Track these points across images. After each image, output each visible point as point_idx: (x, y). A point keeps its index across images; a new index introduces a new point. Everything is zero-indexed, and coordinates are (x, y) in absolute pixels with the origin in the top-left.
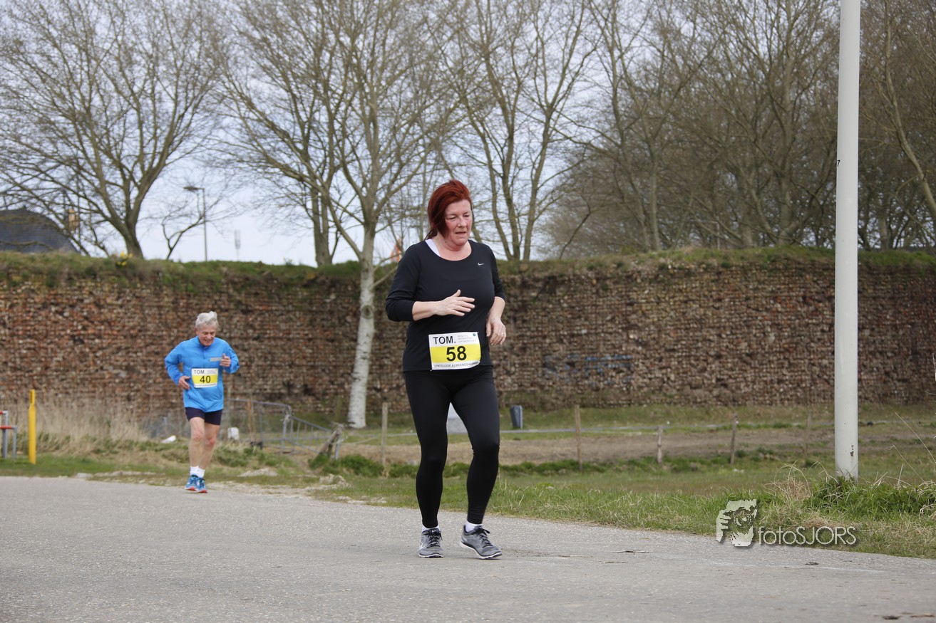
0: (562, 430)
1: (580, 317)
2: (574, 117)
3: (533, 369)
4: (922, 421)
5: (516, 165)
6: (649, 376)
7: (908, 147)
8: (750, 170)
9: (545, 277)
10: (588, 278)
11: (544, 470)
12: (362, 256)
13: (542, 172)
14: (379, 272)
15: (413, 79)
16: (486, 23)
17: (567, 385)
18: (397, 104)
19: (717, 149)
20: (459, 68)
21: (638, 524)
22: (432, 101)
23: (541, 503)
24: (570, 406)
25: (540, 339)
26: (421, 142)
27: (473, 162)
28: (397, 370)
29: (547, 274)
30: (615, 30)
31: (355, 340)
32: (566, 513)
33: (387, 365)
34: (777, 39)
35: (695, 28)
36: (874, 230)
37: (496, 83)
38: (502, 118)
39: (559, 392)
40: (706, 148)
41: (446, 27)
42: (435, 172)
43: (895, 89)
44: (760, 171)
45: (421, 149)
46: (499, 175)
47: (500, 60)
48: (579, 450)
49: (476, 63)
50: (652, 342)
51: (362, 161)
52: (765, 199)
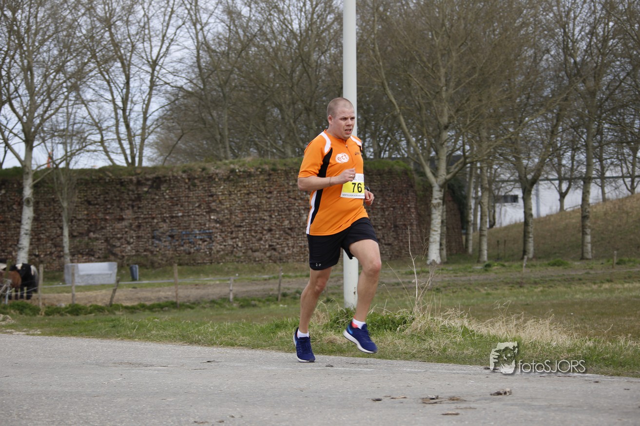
0: (165, 281)
1: (177, 205)
2: (171, 69)
3: (145, 240)
4: (400, 270)
5: (132, 102)
6: (224, 244)
7: (389, 92)
8: (289, 106)
9: (153, 178)
10: (183, 178)
11: (153, 308)
12: (24, 164)
13: (150, 107)
14: (36, 174)
15: (58, 42)
16: (108, 4)
17: (169, 250)
18: (47, 59)
19: (267, 92)
20: (90, 35)
21: (215, 343)
22: (72, 57)
23: (149, 331)
24: (171, 265)
25: (150, 220)
26: (64, 85)
27: (101, 99)
28: (50, 242)
29: (154, 175)
30: (197, 11)
31: (20, 222)
32: (166, 337)
33: (43, 239)
34: (304, 19)
35: (250, 11)
36: (369, 147)
37: (117, 45)
38: (122, 69)
39: (164, 255)
40: (260, 91)
41: (80, 6)
42: (75, 106)
43: (381, 54)
44: (296, 107)
45: (65, 90)
46: (120, 108)
47: (119, 29)
48: (177, 294)
49: (102, 31)
50: (226, 221)
51: (22, 98)
52: (299, 126)
